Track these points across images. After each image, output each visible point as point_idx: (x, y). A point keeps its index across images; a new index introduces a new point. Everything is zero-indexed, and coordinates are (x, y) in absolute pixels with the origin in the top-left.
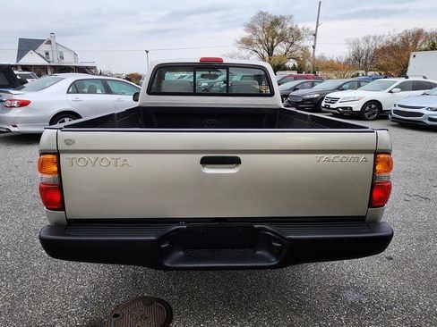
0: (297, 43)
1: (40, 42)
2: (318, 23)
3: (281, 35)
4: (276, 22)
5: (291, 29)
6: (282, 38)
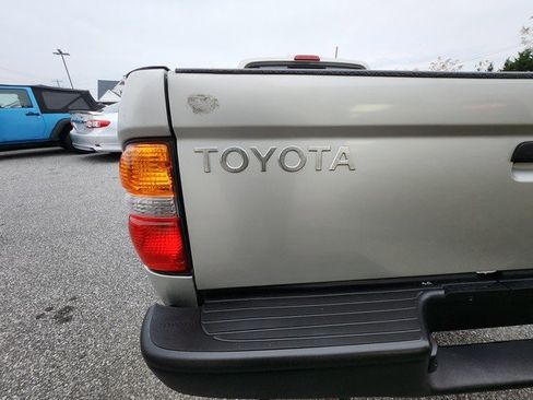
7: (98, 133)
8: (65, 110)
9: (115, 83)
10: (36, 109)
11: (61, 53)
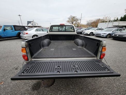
4: (74, 17)
5: (76, 19)
7: (25, 35)
8: (19, 30)
9: (31, 22)
10: (14, 30)
11: (20, 15)
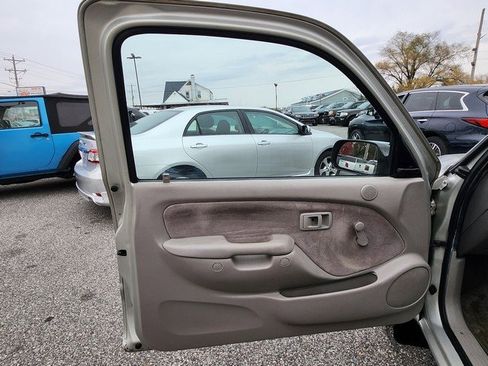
0: (446, 62)
1: (181, 84)
2: (479, 34)
3: (424, 55)
4: (418, 41)
5: (438, 47)
6: (425, 58)
11: (133, 57)
